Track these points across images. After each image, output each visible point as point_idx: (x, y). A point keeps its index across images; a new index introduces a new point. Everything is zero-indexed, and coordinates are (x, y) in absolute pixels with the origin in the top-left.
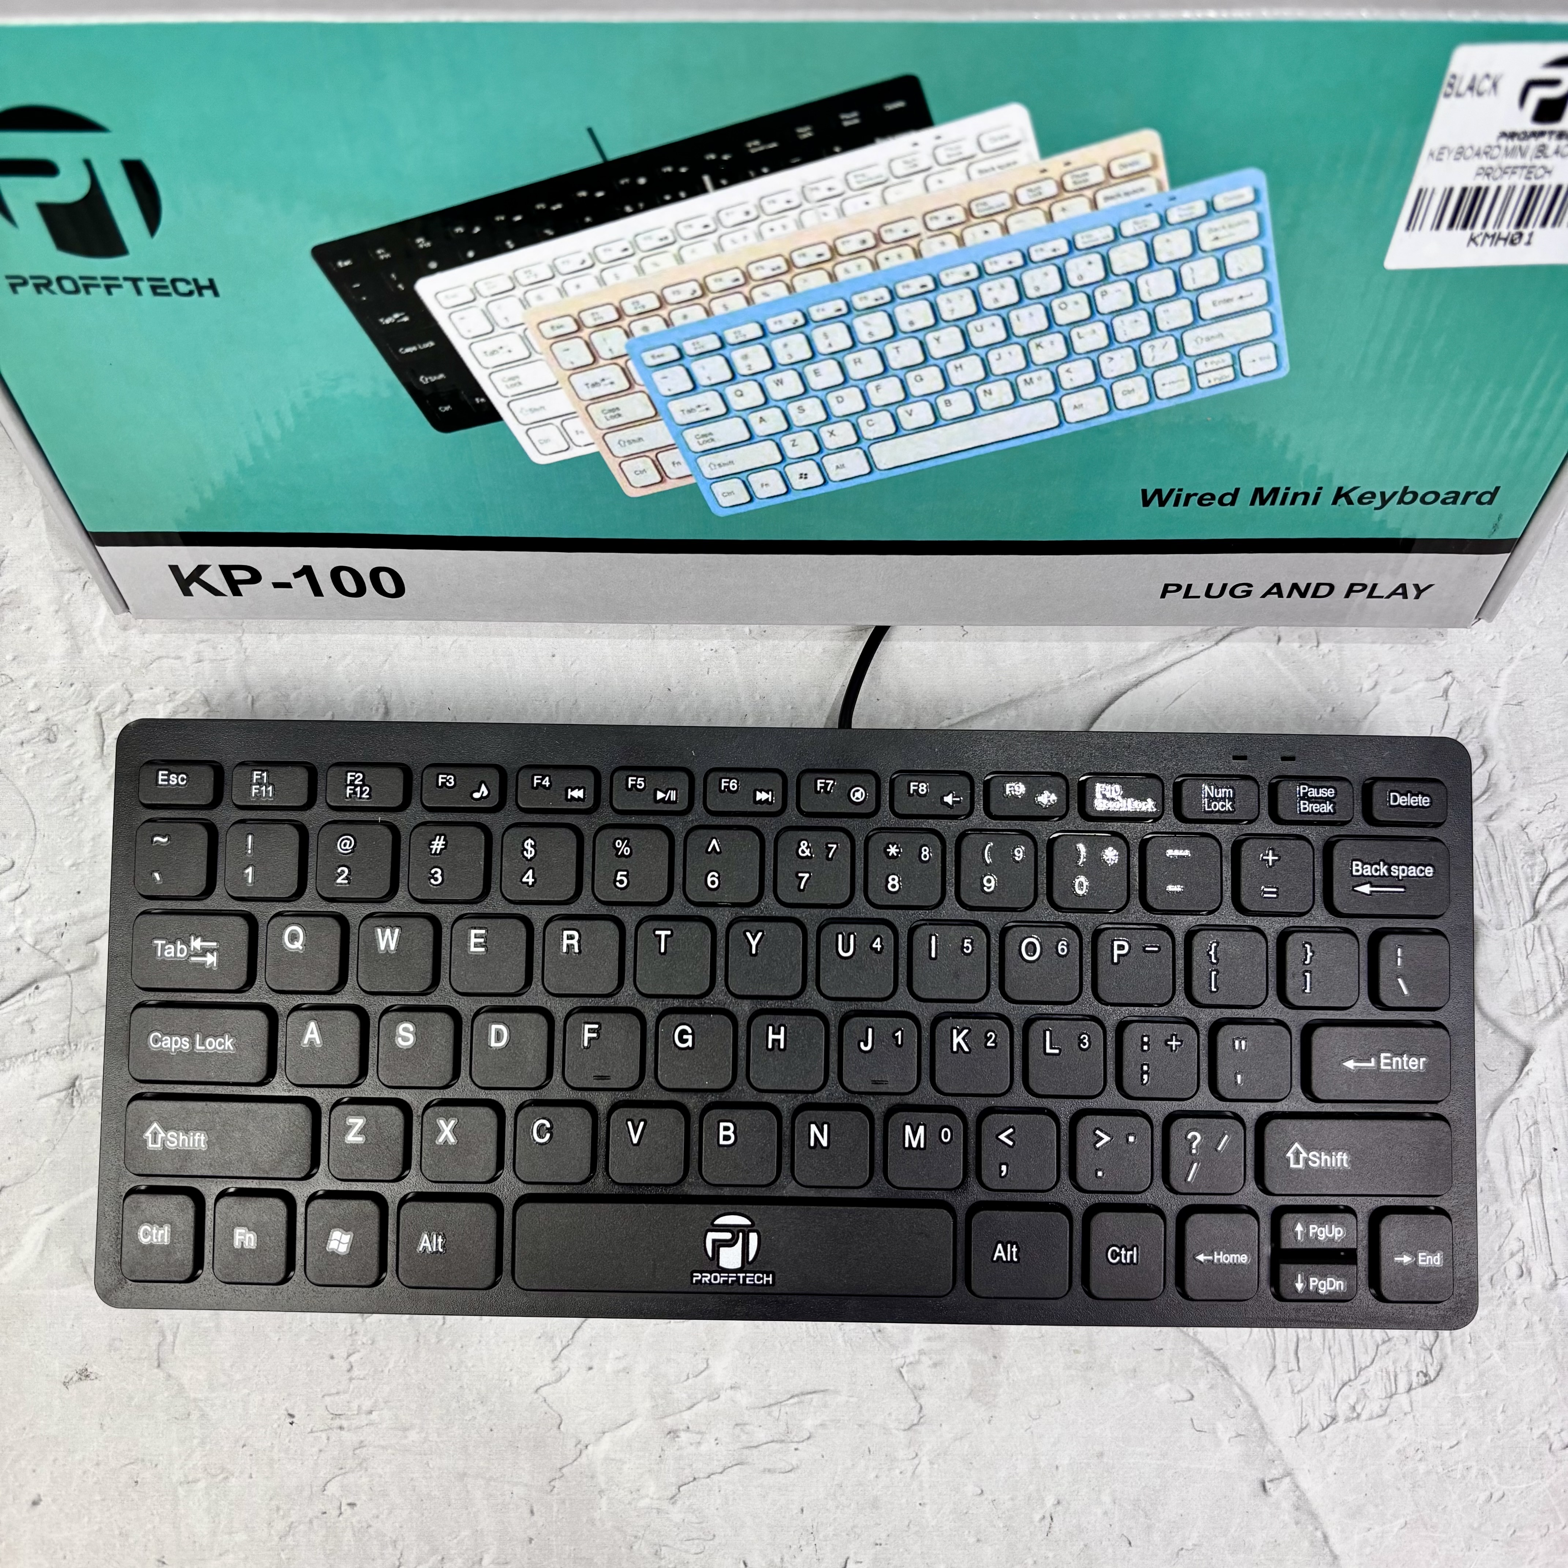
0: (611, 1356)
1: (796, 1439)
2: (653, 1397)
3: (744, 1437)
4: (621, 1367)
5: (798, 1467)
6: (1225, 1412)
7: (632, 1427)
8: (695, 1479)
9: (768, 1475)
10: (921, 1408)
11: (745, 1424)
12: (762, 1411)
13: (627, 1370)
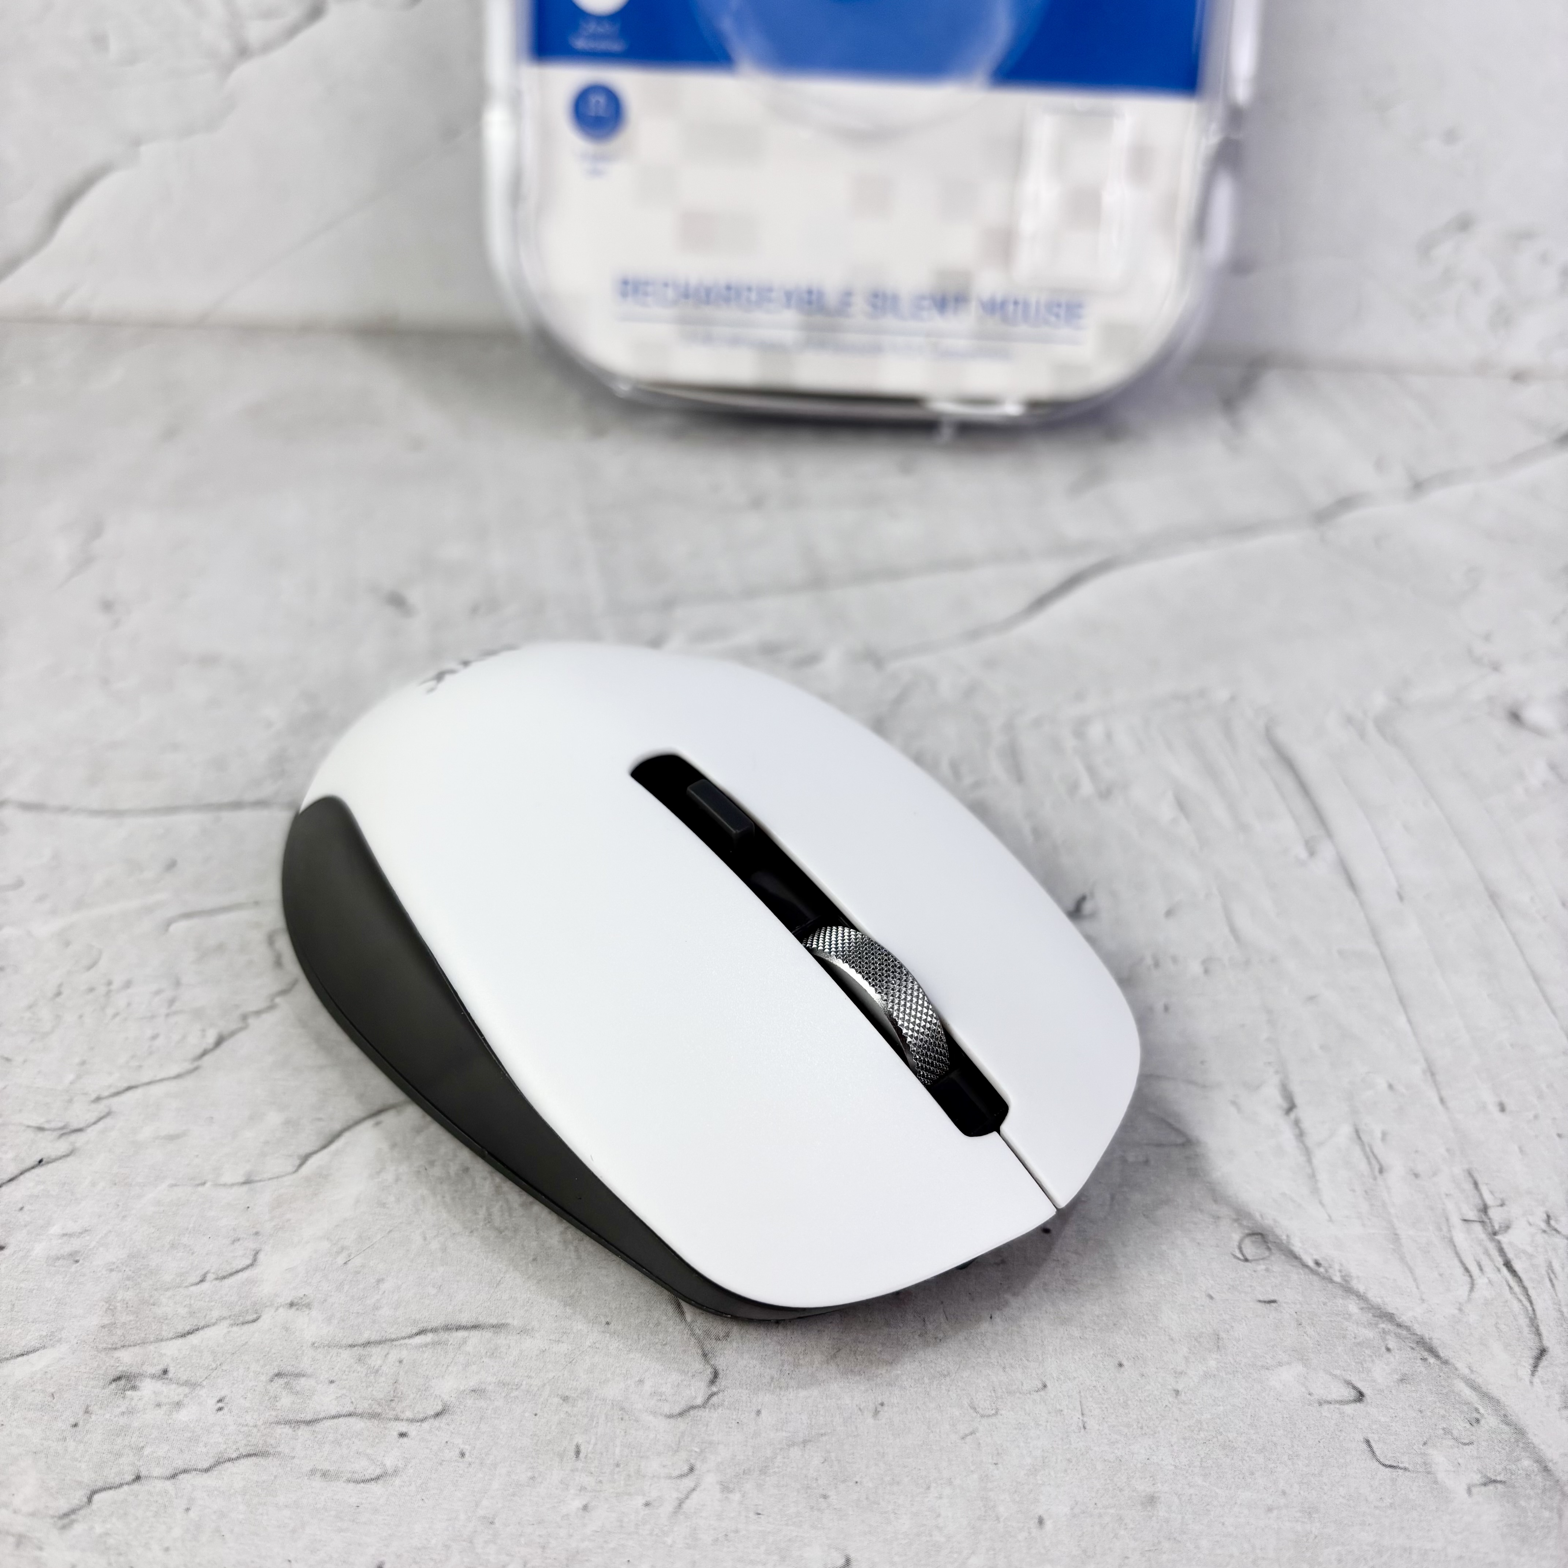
0: (55, 1229)
1: (409, 1414)
2: (111, 1310)
3: (286, 1401)
4: (67, 1249)
5: (396, 1472)
6: (1447, 1431)
7: (39, 1362)
8: (138, 1478)
9: (317, 1483)
10: (716, 1375)
11: (299, 1375)
12: (346, 1354)
13: (74, 1258)
